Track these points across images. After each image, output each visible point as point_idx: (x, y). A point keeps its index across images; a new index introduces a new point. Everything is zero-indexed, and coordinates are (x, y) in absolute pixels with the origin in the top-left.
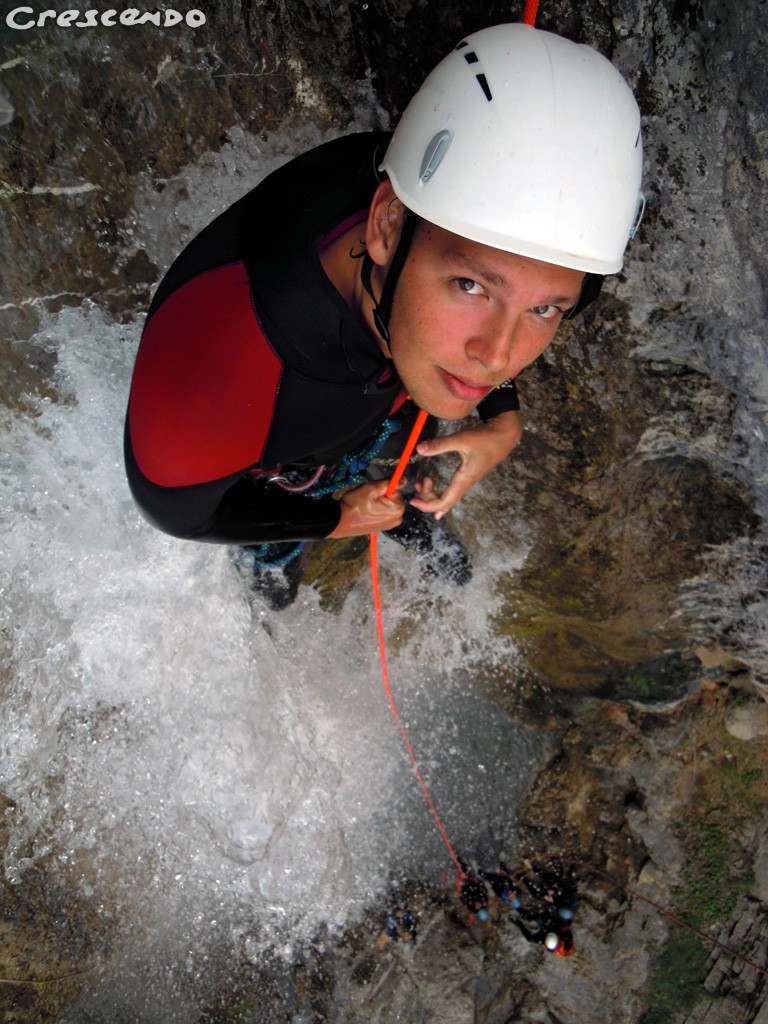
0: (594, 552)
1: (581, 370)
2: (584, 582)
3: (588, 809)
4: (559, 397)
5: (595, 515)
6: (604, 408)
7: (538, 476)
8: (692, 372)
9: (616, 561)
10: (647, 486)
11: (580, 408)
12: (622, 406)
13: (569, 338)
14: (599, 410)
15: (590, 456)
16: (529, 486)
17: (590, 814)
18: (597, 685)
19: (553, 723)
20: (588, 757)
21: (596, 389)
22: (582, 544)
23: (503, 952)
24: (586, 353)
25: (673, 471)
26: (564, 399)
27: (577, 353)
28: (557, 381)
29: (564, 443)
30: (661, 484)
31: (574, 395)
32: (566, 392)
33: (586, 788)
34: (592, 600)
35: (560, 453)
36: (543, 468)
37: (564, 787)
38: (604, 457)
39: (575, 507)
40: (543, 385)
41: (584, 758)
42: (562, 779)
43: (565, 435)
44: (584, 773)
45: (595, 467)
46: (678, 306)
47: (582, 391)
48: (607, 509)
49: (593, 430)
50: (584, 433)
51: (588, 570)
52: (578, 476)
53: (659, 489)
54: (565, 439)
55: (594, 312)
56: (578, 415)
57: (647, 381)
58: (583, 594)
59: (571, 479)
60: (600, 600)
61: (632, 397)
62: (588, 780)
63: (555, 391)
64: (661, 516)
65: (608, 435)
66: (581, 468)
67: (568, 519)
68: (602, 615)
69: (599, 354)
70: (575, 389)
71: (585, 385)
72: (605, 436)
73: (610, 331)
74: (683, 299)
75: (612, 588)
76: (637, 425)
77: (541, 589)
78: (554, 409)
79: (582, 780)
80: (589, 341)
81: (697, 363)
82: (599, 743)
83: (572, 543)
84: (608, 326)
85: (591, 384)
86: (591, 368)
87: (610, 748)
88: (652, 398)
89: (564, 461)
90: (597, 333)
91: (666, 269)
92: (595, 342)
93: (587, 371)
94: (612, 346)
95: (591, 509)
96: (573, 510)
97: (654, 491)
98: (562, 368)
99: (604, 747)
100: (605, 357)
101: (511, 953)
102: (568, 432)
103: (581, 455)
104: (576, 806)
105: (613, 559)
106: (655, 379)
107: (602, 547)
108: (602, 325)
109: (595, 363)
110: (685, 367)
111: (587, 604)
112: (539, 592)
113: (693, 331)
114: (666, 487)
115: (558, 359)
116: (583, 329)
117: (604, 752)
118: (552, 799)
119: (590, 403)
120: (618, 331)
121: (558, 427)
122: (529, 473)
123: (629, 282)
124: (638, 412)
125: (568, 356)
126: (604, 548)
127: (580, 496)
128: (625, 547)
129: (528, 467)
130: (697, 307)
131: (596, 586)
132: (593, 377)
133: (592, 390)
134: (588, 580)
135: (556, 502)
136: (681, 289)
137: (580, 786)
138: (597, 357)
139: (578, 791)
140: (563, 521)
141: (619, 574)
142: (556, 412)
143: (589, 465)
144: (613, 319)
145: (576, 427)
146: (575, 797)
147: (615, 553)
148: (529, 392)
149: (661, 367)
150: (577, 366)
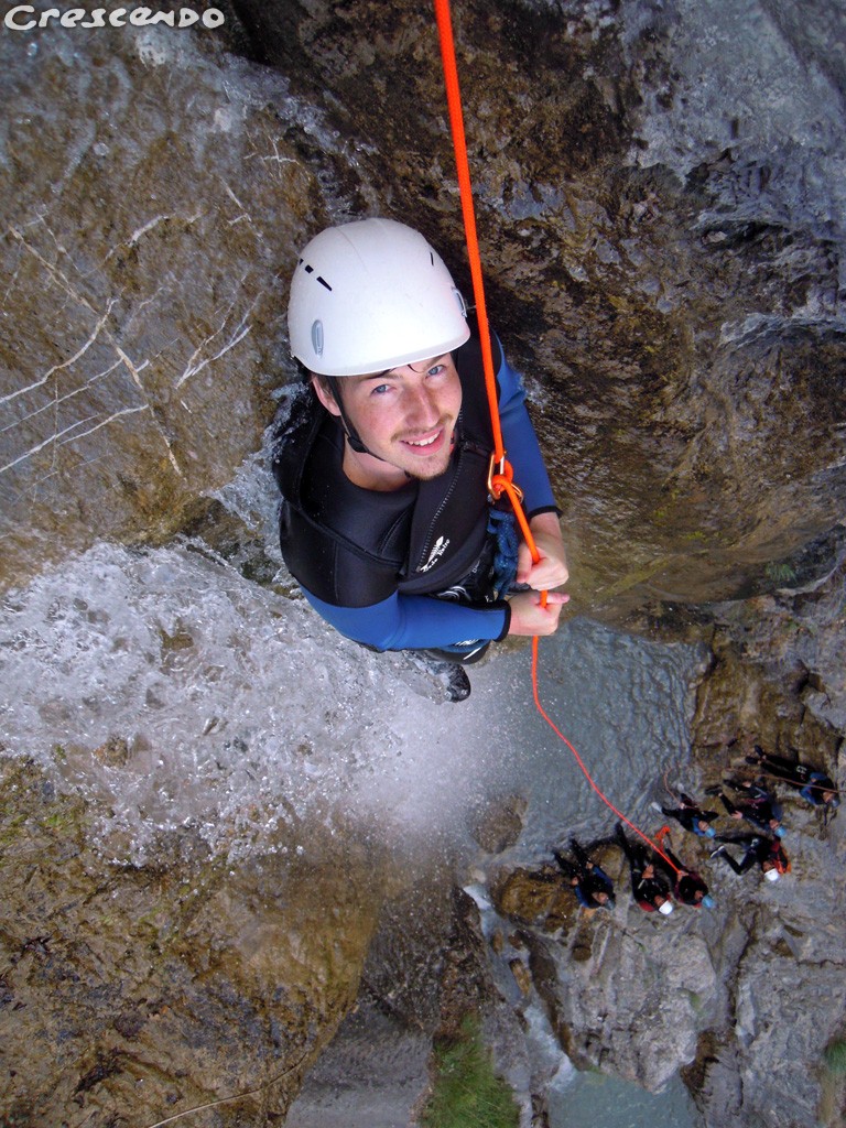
0: (702, 476)
1: (623, 275)
2: (699, 512)
3: (762, 709)
4: (605, 317)
5: (691, 437)
6: (664, 311)
7: (607, 415)
8: (764, 227)
9: (731, 478)
10: (743, 381)
11: (634, 322)
12: (687, 301)
13: (595, 241)
14: (660, 316)
15: (664, 373)
16: (600, 428)
17: (765, 712)
18: (735, 588)
19: (695, 631)
20: (744, 655)
21: (648, 292)
22: (684, 472)
23: (718, 882)
24: (622, 252)
25: (769, 352)
26: (613, 318)
27: (610, 256)
28: (597, 298)
29: (628, 368)
30: (758, 371)
31: (622, 306)
32: (611, 308)
33: (753, 687)
34: (714, 528)
35: (627, 382)
36: (610, 403)
37: (728, 694)
38: (683, 368)
39: (663, 435)
40: (580, 310)
41: (741, 658)
42: (724, 687)
43: (626, 359)
44: (745, 672)
45: (676, 384)
46: (727, 154)
47: (631, 301)
48: (702, 425)
49: (658, 342)
50: (649, 348)
51: (700, 496)
52: (659, 401)
53: (758, 376)
54: (627, 363)
55: (617, 197)
56: (635, 330)
57: (710, 260)
58: (701, 525)
59: (649, 406)
60: (723, 525)
61: (695, 285)
62: (752, 679)
63: (598, 312)
64: (770, 410)
65: (678, 342)
66: (657, 390)
67: (660, 451)
68: (730, 539)
69: (640, 248)
70: (623, 301)
71: (633, 292)
72: (677, 344)
73: (644, 215)
74: (732, 144)
75: (734, 508)
76: (711, 317)
77: (650, 533)
78: (604, 332)
79: (746, 680)
80: (621, 236)
81: (769, 216)
82: (753, 637)
83: (672, 475)
84: (640, 209)
85: (640, 288)
86: (635, 269)
87: (766, 639)
88: (721, 278)
89: (635, 389)
90: (628, 223)
91: (700, 113)
92: (629, 234)
93: (631, 274)
94: (651, 232)
95: (683, 431)
96: (663, 440)
97: (752, 382)
98: (598, 282)
99: (758, 640)
100: (648, 249)
101: (727, 880)
102: (629, 355)
103: (655, 376)
104: (749, 709)
105: (726, 477)
106: (719, 253)
107: (708, 468)
108: (632, 210)
109: (637, 261)
110: (752, 224)
111: (709, 534)
112: (649, 537)
113: (755, 179)
114: (766, 374)
115: (590, 272)
116: (609, 224)
117: (760, 644)
118: (720, 711)
119: (645, 312)
120: (655, 211)
121: (615, 353)
122: (596, 415)
123: (652, 145)
124: (709, 301)
125: (601, 264)
126: (712, 468)
127: (665, 422)
128: (736, 458)
129: (592, 408)
130: (753, 148)
131: (714, 512)
132: (641, 278)
133: (644, 295)
134: (703, 508)
135: (639, 437)
136: (726, 132)
137: (745, 687)
138: (638, 253)
139: (745, 695)
140: (654, 456)
141: (739, 488)
142: (607, 336)
143: (668, 384)
144: (644, 198)
145: (638, 345)
146: (743, 701)
147: (726, 470)
148: (566, 323)
149: (721, 236)
150: (615, 272)
